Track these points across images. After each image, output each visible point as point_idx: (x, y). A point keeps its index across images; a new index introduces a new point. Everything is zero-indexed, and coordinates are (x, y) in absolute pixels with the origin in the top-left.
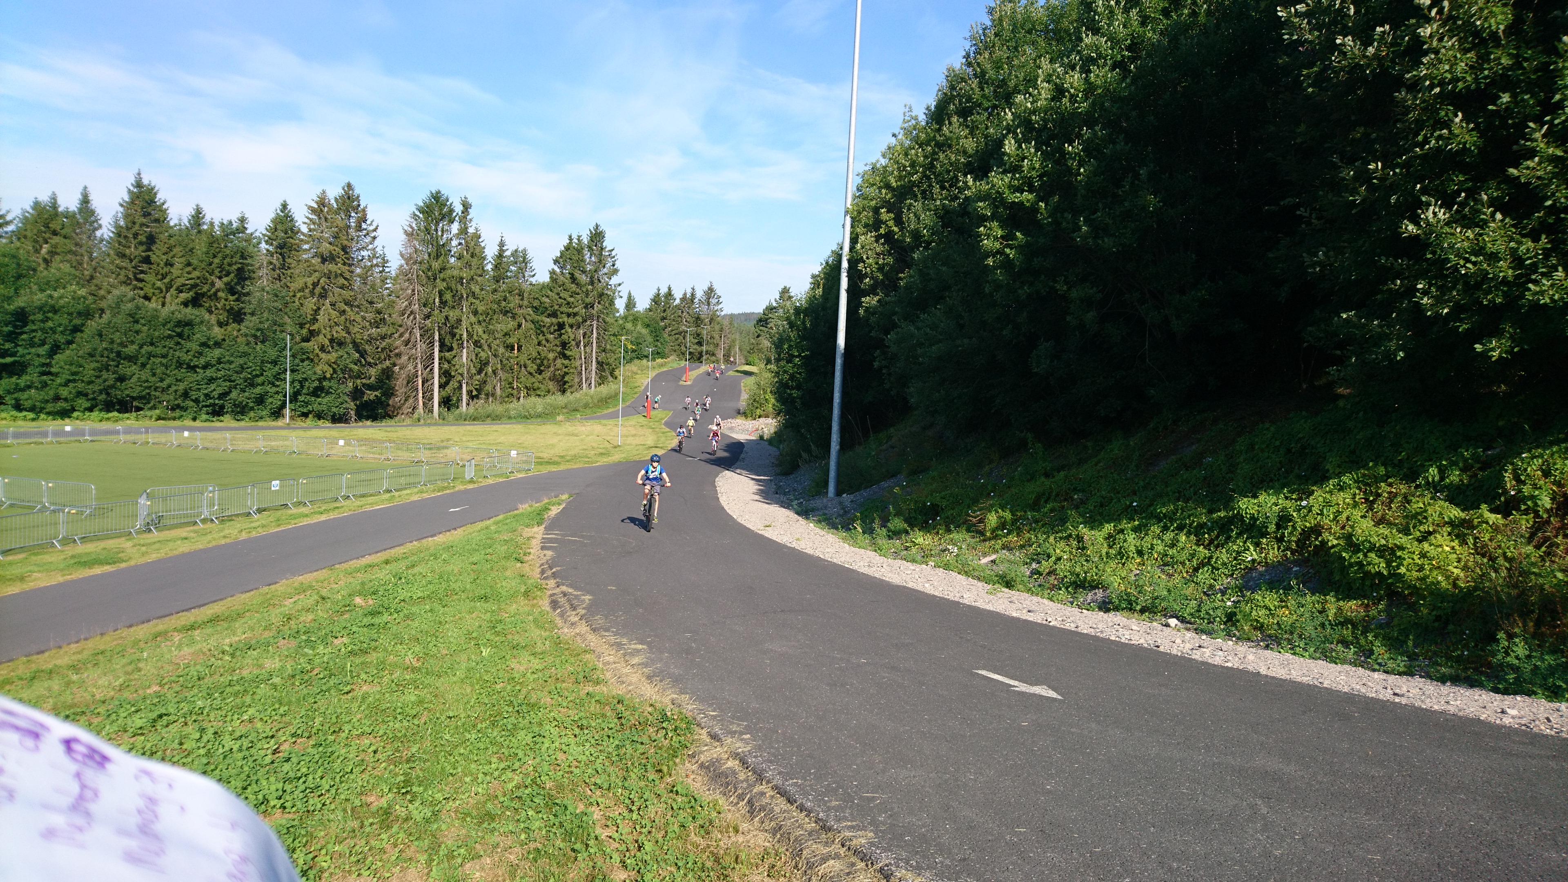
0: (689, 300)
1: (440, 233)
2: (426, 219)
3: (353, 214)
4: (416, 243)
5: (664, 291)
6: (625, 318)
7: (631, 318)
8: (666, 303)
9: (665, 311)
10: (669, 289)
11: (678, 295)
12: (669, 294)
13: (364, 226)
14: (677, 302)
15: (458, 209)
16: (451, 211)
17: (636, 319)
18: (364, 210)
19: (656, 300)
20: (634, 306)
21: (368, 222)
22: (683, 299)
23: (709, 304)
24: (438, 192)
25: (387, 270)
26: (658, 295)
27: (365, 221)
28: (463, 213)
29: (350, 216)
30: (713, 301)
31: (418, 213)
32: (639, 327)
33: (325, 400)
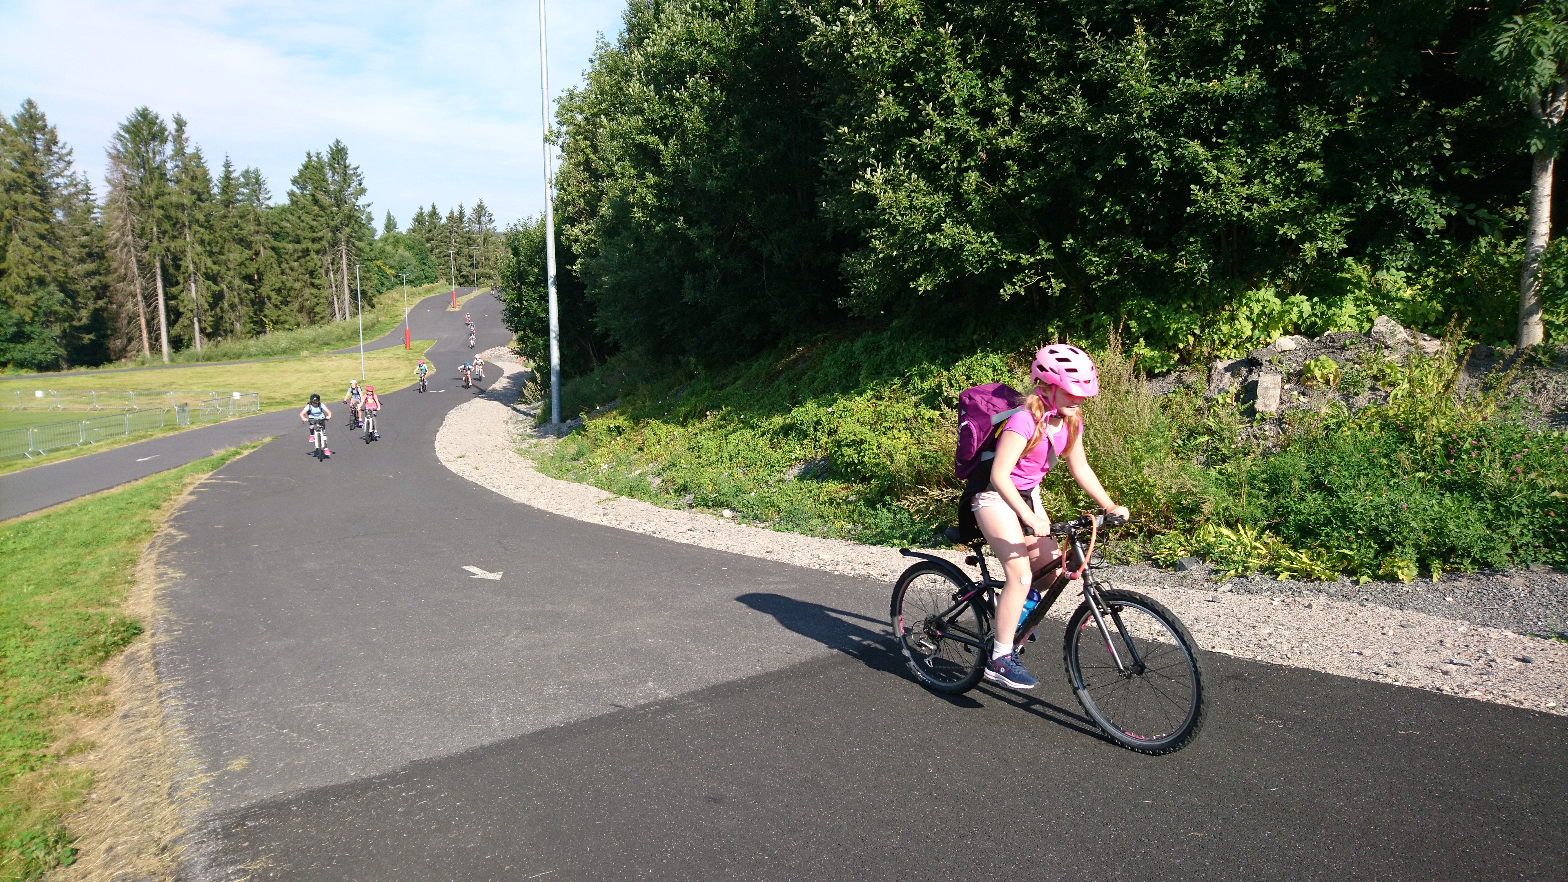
0: (457, 219)
1: (151, 155)
2: (133, 141)
3: (38, 136)
4: (125, 168)
5: (427, 209)
6: (385, 240)
7: (391, 240)
8: (431, 223)
9: (430, 231)
10: (434, 207)
11: (444, 214)
12: (434, 213)
13: (55, 149)
14: (444, 221)
15: (171, 127)
16: (163, 130)
17: (397, 241)
18: (52, 132)
19: (419, 219)
20: (395, 227)
21: (60, 145)
22: (451, 218)
23: (480, 223)
24: (146, 109)
25: (92, 197)
26: (422, 214)
27: (55, 143)
28: (177, 131)
29: (35, 138)
30: (485, 219)
31: (123, 133)
32: (401, 251)
33: (29, 346)
